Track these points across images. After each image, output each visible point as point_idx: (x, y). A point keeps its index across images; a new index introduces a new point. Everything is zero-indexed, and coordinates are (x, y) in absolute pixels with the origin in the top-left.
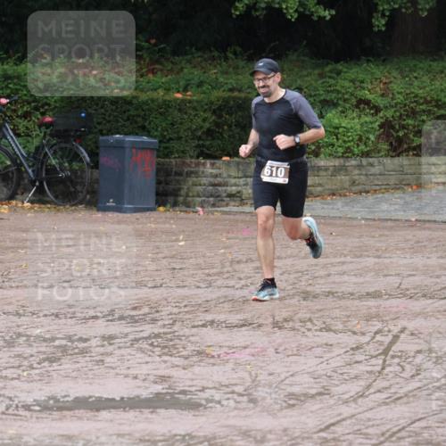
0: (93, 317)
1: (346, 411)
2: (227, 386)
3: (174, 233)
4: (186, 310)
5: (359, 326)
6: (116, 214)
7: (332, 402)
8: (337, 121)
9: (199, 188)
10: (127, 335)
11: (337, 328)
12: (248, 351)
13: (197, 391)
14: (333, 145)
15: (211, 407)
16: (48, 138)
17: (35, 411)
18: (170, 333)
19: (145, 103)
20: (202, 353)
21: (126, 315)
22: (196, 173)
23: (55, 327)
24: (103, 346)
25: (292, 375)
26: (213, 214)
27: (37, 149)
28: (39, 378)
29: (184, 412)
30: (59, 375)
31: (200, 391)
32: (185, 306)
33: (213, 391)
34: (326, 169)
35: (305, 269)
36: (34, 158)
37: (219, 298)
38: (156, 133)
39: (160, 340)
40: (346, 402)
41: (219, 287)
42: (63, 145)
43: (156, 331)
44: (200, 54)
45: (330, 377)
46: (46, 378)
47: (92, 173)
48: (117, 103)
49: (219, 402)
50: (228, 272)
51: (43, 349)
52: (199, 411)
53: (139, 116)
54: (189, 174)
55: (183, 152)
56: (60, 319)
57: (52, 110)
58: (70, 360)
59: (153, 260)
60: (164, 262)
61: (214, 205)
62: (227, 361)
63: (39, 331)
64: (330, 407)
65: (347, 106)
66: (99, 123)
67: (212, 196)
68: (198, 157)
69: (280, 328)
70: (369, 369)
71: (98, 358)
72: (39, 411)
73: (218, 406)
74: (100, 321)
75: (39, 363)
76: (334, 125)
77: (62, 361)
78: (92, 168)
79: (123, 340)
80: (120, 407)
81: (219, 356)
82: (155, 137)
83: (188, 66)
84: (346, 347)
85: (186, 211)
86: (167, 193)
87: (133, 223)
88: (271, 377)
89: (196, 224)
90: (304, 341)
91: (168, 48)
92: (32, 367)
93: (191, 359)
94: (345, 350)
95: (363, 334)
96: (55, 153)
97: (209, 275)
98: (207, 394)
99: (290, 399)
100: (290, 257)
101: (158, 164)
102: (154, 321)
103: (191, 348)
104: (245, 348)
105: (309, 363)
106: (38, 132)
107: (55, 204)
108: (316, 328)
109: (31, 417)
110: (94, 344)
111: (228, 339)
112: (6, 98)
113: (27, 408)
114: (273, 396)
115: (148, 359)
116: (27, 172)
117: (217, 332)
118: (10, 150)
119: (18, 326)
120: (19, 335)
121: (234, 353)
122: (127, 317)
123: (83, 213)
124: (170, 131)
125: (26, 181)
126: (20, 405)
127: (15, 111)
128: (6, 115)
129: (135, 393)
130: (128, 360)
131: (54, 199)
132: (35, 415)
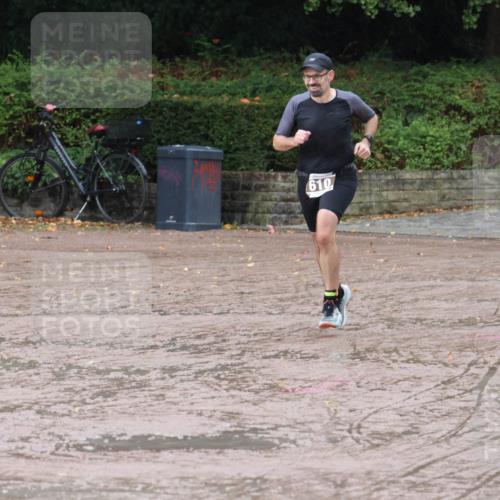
0: (152, 347)
1: (437, 452)
2: (303, 424)
3: (242, 254)
4: (256, 339)
5: (451, 357)
6: (177, 233)
7: (421, 442)
8: (423, 129)
9: (270, 204)
10: (190, 366)
11: (425, 359)
12: (327, 384)
13: (268, 429)
14: (420, 156)
15: (285, 447)
16: (99, 148)
18: (239, 364)
19: (210, 109)
20: (274, 387)
21: (188, 344)
22: (266, 187)
23: (111, 358)
24: (163, 379)
25: (376, 412)
26: (285, 232)
27: (88, 160)
28: (93, 414)
29: (255, 453)
30: (115, 411)
31: (272, 429)
32: (255, 335)
33: (287, 430)
34: (412, 182)
35: (389, 293)
36: (85, 170)
37: (293, 325)
38: (221, 143)
39: (227, 372)
40: (437, 442)
41: (293, 314)
42: (117, 156)
43: (223, 362)
44: (268, 55)
45: (418, 413)
46: (99, 414)
47: (149, 187)
48: (177, 108)
49: (294, 442)
50: (303, 297)
51: (96, 382)
52: (272, 452)
53: (200, 124)
54: (258, 188)
55: (251, 163)
56: (116, 348)
57: (104, 117)
58: (126, 394)
59: (219, 283)
60: (231, 285)
61: (286, 223)
62: (303, 396)
63: (91, 362)
64: (419, 448)
65: (436, 112)
66: (157, 132)
67: (284, 212)
68: (268, 170)
69: (362, 359)
70: (463, 404)
71: (157, 393)
72: (93, 451)
73: (293, 446)
74: (160, 351)
75: (92, 398)
76: (420, 133)
77: (118, 395)
78: (150, 181)
79: (186, 372)
80: (183, 448)
81: (293, 390)
82: (219, 147)
83: (257, 68)
84: (437, 380)
85: (255, 229)
86: (234, 209)
87: (196, 242)
88: (352, 414)
89: (266, 243)
90: (389, 373)
91: (233, 49)
92: (84, 402)
93: (262, 394)
94: (435, 384)
95: (456, 366)
96: (108, 164)
97: (281, 300)
98: (280, 433)
99: (374, 438)
100: (372, 280)
101: (224, 176)
102: (220, 351)
103: (261, 381)
105: (395, 398)
106: (89, 142)
107: (108, 221)
108: (403, 359)
109: (84, 458)
110: (154, 377)
111: (304, 371)
112: (53, 104)
113: (79, 447)
114: (355, 435)
115: (213, 393)
116: (76, 186)
117: (291, 363)
118: (57, 161)
119: (69, 357)
120: (70, 367)
121: (310, 386)
122: (189, 347)
123: (139, 231)
124: (236, 141)
125: (76, 195)
126: (71, 444)
127: (63, 118)
128: (53, 123)
129: (200, 431)
130: (192, 395)
131: (107, 216)
132: (88, 455)
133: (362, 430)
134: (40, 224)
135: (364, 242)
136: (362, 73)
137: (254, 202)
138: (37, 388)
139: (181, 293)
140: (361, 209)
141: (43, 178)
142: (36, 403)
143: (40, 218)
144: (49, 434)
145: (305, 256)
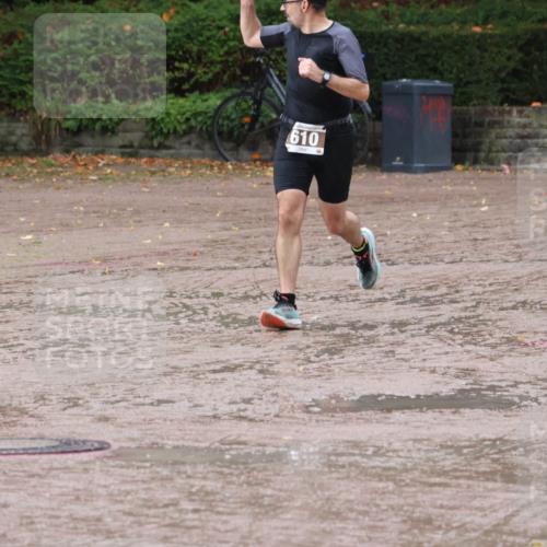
0: (380, 300)
2: (545, 380)
3: (474, 197)
4: (491, 289)
6: (404, 175)
9: (504, 141)
10: (421, 320)
13: (507, 386)
15: (525, 406)
17: (315, 413)
18: (473, 317)
19: (437, 39)
20: (512, 341)
21: (418, 296)
22: (500, 124)
23: (336, 312)
24: (393, 334)
28: (318, 373)
29: (493, 412)
30: (341, 369)
31: (512, 386)
32: (491, 285)
33: (527, 387)
37: (531, 274)
38: (452, 76)
39: (461, 325)
41: (532, 261)
43: (456, 315)
46: (325, 373)
47: (374, 126)
48: (403, 40)
49: (536, 400)
51: (322, 339)
52: (511, 410)
53: (428, 55)
54: (492, 124)
55: (483, 98)
56: (340, 302)
58: (353, 351)
59: (450, 229)
60: (464, 232)
62: (544, 350)
63: (315, 317)
66: (382, 66)
68: (502, 104)
71: (387, 349)
72: (319, 413)
73: (534, 404)
74: (389, 304)
75: (317, 356)
77: (345, 352)
78: (374, 120)
79: (417, 326)
80: (416, 408)
81: (533, 344)
82: (449, 80)
85: (489, 170)
86: (466, 148)
87: (425, 185)
89: (501, 185)
92: (308, 361)
93: (499, 348)
97: (518, 246)
98: (520, 390)
101: (454, 113)
102: (453, 302)
103: (498, 334)
109: (310, 420)
110: (382, 332)
111: (544, 323)
113: (305, 409)
115: (448, 349)
117: (531, 315)
118: (275, 101)
122: (420, 299)
123: (364, 174)
124: (467, 73)
126: (296, 405)
128: (270, 59)
129: (434, 389)
130: (423, 351)
132: (314, 417)
134: (258, 170)
137: (487, 140)
138: (259, 346)
139: (410, 240)
141: (261, 119)
142: (258, 362)
143: (258, 163)
144: (273, 395)
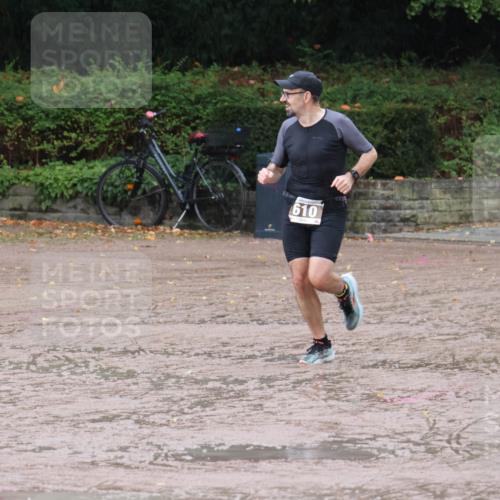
0: (250, 357)
2: (401, 434)
3: (340, 262)
4: (354, 348)
6: (275, 241)
9: (369, 211)
10: (288, 376)
12: (425, 394)
13: (367, 439)
15: (384, 458)
16: (199, 155)
17: (188, 461)
18: (336, 374)
20: (372, 397)
21: (286, 354)
22: (365, 195)
23: (209, 367)
24: (261, 388)
25: (475, 422)
26: (384, 241)
27: (187, 167)
28: (190, 424)
29: (353, 463)
30: (213, 421)
31: (371, 439)
32: (353, 344)
33: (386, 440)
35: (488, 302)
36: (184, 178)
37: (391, 335)
39: (325, 382)
41: (392, 323)
42: (215, 164)
43: (322, 373)
44: (369, 60)
46: (198, 424)
47: (248, 194)
48: (276, 116)
49: (393, 452)
50: (401, 306)
51: (195, 392)
52: (370, 462)
54: (358, 196)
56: (213, 358)
57: (204, 124)
58: (224, 404)
61: (385, 231)
62: (402, 406)
63: (189, 372)
66: (257, 139)
67: (383, 220)
68: (367, 177)
69: (461, 369)
71: (256, 402)
73: (392, 456)
74: (258, 361)
75: (190, 408)
77: (217, 405)
78: (249, 189)
79: (284, 382)
80: (281, 458)
81: (392, 400)
83: (357, 74)
85: (353, 238)
88: (451, 424)
89: (365, 251)
91: (334, 54)
92: (182, 412)
93: (360, 404)
96: (207, 172)
97: (380, 309)
98: (379, 443)
99: (473, 449)
100: (472, 289)
103: (360, 391)
104: (421, 391)
106: (189, 149)
107: (207, 229)
109: (183, 468)
110: (252, 387)
111: (402, 381)
112: (153, 111)
113: (178, 457)
114: (455, 445)
115: (312, 404)
116: (176, 194)
117: (390, 374)
118: (157, 169)
119: (167, 366)
120: (168, 376)
121: (409, 397)
122: (288, 357)
123: (238, 240)
125: (175, 204)
126: (169, 454)
127: (163, 125)
128: (153, 130)
129: (298, 441)
130: (290, 405)
131: (205, 224)
132: (186, 465)
133: (461, 441)
134: (139, 233)
135: (463, 251)
136: (463, 79)
137: (353, 210)
138: (136, 398)
139: (279, 302)
140: (461, 217)
141: (143, 186)
142: (134, 413)
143: (139, 227)
144: (148, 443)
145: (404, 265)
